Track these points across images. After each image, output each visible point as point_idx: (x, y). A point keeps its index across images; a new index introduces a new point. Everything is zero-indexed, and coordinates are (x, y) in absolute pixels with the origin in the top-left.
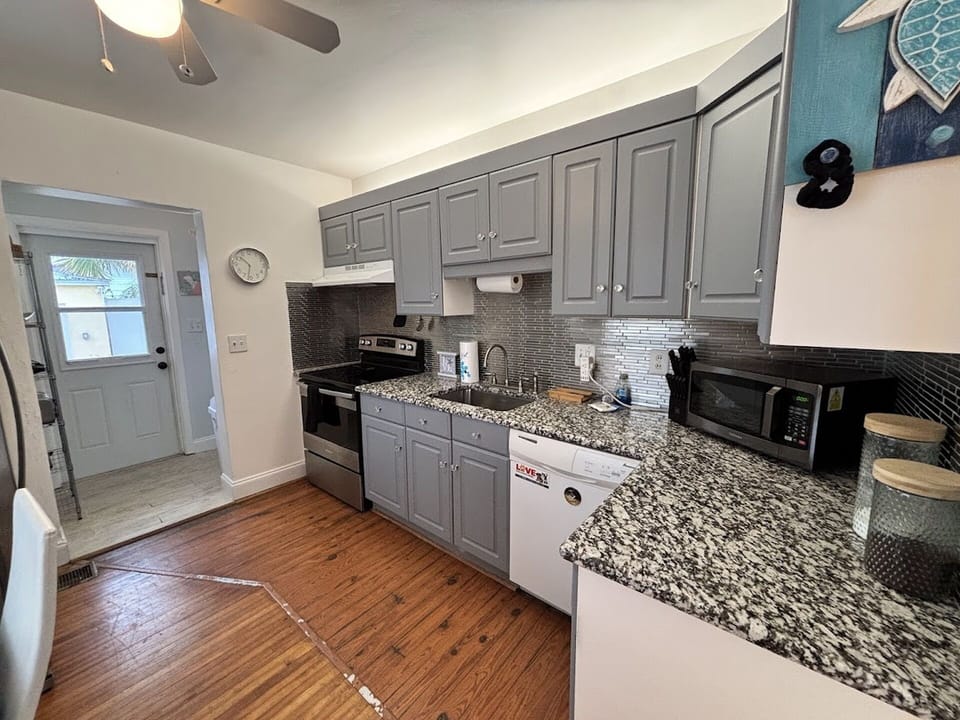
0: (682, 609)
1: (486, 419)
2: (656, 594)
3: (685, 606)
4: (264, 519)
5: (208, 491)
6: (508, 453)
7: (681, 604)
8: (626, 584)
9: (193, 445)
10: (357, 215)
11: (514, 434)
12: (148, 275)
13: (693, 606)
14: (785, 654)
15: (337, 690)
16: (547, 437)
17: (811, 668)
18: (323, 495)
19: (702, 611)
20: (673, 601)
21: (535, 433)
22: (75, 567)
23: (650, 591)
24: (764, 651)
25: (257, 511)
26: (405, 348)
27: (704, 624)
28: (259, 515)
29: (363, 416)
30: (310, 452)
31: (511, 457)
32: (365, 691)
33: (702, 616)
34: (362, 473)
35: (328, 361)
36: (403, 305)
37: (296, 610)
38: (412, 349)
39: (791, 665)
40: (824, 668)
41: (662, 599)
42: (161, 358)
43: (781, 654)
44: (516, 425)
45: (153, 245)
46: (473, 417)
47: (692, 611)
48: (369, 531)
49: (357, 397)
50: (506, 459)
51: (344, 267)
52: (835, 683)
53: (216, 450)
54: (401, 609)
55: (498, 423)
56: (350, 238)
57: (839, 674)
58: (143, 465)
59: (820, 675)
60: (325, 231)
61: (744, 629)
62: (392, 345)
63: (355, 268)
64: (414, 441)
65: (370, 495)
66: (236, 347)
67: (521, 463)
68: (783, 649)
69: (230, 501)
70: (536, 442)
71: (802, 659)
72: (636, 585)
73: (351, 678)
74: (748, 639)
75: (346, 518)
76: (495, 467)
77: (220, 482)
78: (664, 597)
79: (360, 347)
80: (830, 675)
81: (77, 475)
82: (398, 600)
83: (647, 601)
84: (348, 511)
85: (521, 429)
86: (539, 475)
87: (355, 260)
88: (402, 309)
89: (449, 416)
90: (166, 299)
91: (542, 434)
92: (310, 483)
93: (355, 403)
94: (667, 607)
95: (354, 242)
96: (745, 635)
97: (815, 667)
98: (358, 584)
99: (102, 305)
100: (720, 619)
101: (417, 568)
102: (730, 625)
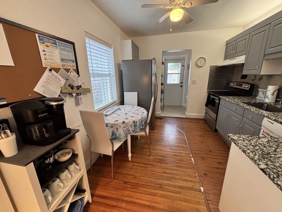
0: (247, 156)
1: (255, 112)
2: (243, 150)
3: (248, 155)
4: (191, 123)
5: (182, 114)
6: (261, 126)
7: (247, 154)
8: (237, 146)
9: (183, 105)
10: (238, 41)
11: (265, 119)
12: (182, 66)
13: (249, 156)
14: (266, 174)
15: (188, 155)
16: (278, 123)
17: (271, 180)
18: (206, 124)
19: (251, 157)
20: (246, 153)
21: (274, 120)
22: (161, 117)
23: (242, 149)
24: (261, 172)
25: (190, 121)
26: (246, 87)
27: (250, 161)
28: (190, 122)
29: (220, 105)
30: (206, 113)
31: (262, 127)
32: (192, 159)
33: (250, 158)
34: (216, 121)
35: (218, 89)
36: (245, 71)
37: (188, 140)
38: (248, 87)
39: (267, 177)
40: (274, 181)
41: (244, 152)
42: (181, 84)
43: (265, 174)
44: (267, 116)
45: (184, 59)
46: (251, 110)
47: (249, 157)
48: (213, 136)
49: (220, 99)
50: (260, 127)
51: (229, 59)
52: (275, 186)
53: (186, 107)
54: (210, 153)
55: (260, 114)
56: (233, 50)
57: (277, 184)
58: (175, 106)
59: (272, 182)
60: (227, 48)
61: (259, 165)
62: (241, 85)
63: (232, 59)
64: (231, 115)
65: (217, 128)
66: (194, 82)
67: (265, 130)
68: (266, 172)
69: (186, 117)
70: (273, 124)
71: (269, 177)
72: (239, 147)
73: (191, 155)
74: (259, 168)
75: (209, 131)
76: (255, 129)
77: (185, 113)
78: (244, 151)
79: (230, 86)
80: (275, 183)
81: (164, 105)
82: (211, 151)
83: (240, 151)
84: (210, 130)
85: (269, 118)
86: (271, 136)
87: (233, 57)
88: (245, 72)
89: (244, 109)
90: (185, 71)
91: (277, 121)
92: (205, 121)
93: (218, 101)
94: (244, 154)
95: (234, 51)
96: (258, 166)
97: (272, 180)
98: (203, 143)
99: (178, 73)
100: (254, 161)
101: (221, 149)
102: (256, 163)
